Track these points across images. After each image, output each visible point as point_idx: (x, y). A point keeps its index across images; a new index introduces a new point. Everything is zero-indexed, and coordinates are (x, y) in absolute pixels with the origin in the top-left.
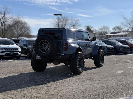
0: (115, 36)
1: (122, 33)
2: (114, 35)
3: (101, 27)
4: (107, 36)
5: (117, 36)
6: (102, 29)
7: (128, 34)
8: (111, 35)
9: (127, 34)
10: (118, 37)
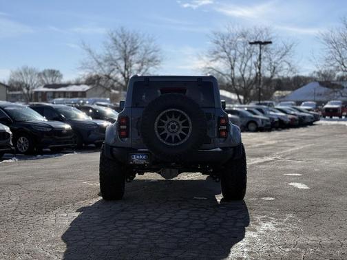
0: (57, 95)
1: (75, 86)
2: (54, 92)
3: (18, 69)
4: (37, 93)
5: (62, 95)
6: (21, 74)
7: (89, 90)
8: (47, 92)
9: (87, 91)
10: (64, 97)
